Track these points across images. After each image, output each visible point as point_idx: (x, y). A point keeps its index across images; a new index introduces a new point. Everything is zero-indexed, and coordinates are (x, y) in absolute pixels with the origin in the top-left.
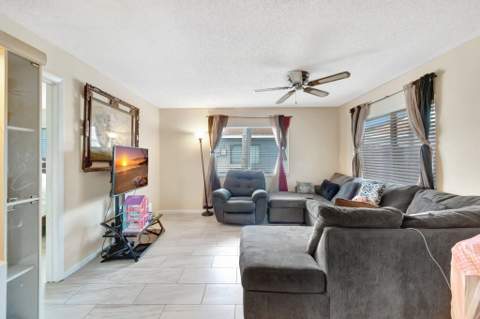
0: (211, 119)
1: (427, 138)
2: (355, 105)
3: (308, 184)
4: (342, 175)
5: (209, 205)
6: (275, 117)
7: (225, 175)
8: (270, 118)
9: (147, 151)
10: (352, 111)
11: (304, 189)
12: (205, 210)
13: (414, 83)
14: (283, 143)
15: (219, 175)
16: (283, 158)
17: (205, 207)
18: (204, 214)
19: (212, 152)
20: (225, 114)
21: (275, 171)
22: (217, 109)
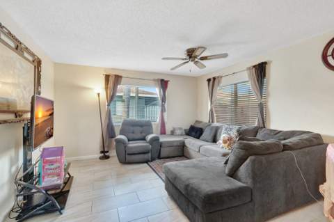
0: (107, 77)
1: (262, 97)
2: (211, 77)
3: (180, 129)
4: (201, 122)
5: (106, 150)
6: (158, 80)
7: (121, 124)
8: (154, 80)
9: (52, 103)
10: (209, 80)
11: (178, 132)
12: (102, 154)
13: (254, 66)
14: (164, 100)
15: (114, 124)
16: (163, 110)
17: (102, 152)
18: (101, 158)
19: (109, 105)
20: (120, 75)
21: (158, 120)
22: (112, 69)
